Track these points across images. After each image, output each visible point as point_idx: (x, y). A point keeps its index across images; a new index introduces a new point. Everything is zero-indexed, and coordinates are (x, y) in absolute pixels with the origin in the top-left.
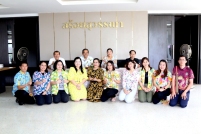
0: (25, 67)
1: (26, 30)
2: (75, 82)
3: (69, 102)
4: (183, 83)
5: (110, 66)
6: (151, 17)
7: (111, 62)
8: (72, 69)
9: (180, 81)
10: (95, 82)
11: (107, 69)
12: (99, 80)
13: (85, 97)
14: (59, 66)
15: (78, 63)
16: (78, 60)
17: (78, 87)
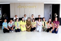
0: (6, 20)
1: (6, 8)
4: (56, 26)
6: (45, 5)
7: (34, 19)
8: (21, 21)
9: (55, 25)
11: (32, 21)
14: (17, 20)
15: (23, 19)
16: (23, 18)
17: (23, 27)
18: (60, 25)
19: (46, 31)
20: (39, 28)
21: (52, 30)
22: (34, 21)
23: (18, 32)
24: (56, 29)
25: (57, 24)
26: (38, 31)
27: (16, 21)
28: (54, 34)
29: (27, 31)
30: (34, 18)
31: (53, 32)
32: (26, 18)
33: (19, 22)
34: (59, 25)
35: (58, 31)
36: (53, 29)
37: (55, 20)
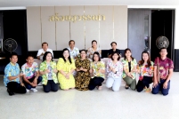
0: (15, 58)
2: (64, 72)
3: (59, 91)
5: (96, 57)
6: (130, 11)
7: (97, 53)
8: (61, 59)
9: (161, 71)
10: (82, 72)
11: (94, 60)
12: (86, 70)
13: (74, 86)
14: (49, 57)
15: (66, 54)
16: (66, 52)
17: (67, 77)
18: (175, 70)
19: (134, 87)
20: (115, 81)
21: (151, 86)
22: (99, 60)
23: (51, 94)
24: (163, 81)
25: (165, 68)
26: (111, 89)
27: (44, 59)
28: (159, 97)
29: (76, 88)
30: (99, 50)
31: (154, 92)
32: (75, 52)
33: (54, 64)
34: (171, 70)
35: (168, 88)
36: (156, 82)
37: (160, 56)
